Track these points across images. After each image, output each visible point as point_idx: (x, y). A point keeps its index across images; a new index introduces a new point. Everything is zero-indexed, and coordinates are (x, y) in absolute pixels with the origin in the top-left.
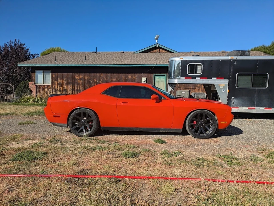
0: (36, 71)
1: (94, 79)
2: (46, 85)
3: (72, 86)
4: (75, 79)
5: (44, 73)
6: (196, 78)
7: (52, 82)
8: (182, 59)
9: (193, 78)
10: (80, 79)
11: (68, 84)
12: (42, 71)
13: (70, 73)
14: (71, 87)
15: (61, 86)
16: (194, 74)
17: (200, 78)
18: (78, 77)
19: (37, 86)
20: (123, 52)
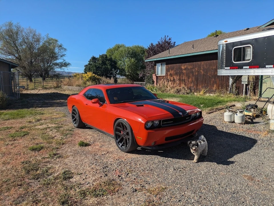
0: (157, 64)
1: (196, 68)
2: (162, 76)
3: (178, 76)
4: (181, 69)
5: (161, 65)
6: (244, 67)
7: (166, 73)
8: (227, 41)
9: (240, 67)
10: (185, 69)
11: (176, 74)
12: (160, 64)
13: (178, 64)
14: (178, 78)
15: (172, 76)
16: (241, 61)
17: (248, 67)
18: (183, 66)
19: (157, 77)
20: (248, 29)
